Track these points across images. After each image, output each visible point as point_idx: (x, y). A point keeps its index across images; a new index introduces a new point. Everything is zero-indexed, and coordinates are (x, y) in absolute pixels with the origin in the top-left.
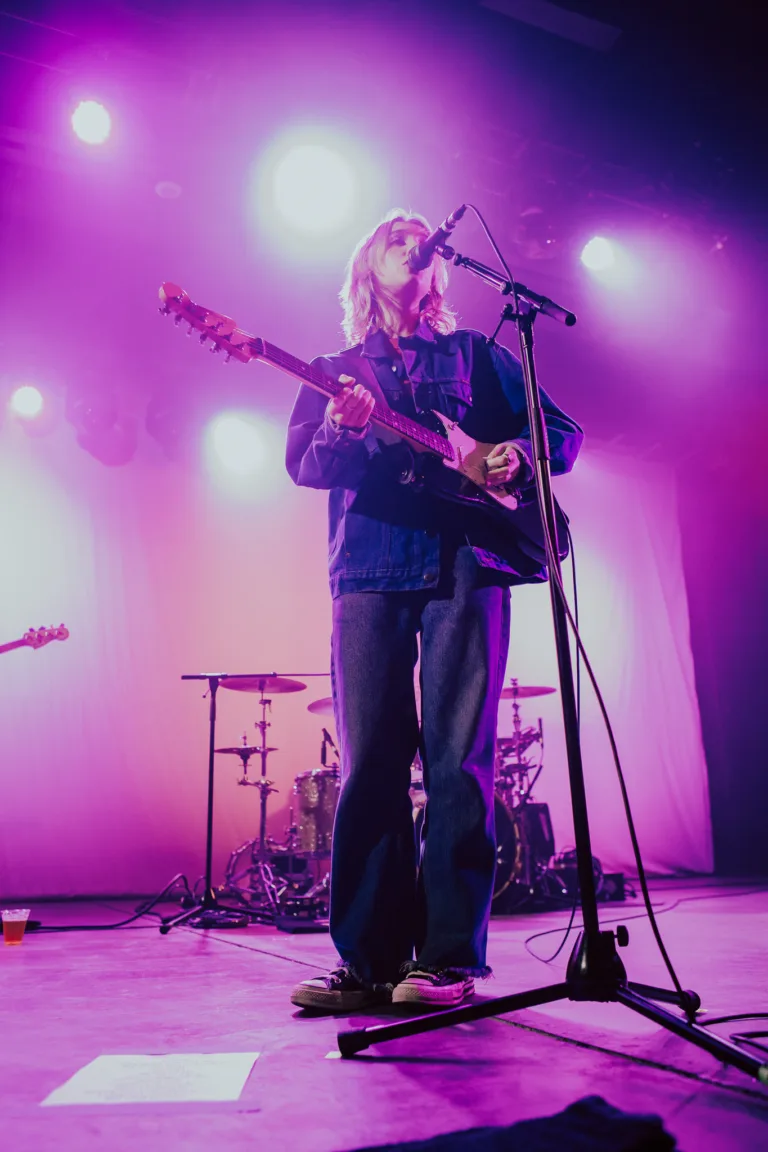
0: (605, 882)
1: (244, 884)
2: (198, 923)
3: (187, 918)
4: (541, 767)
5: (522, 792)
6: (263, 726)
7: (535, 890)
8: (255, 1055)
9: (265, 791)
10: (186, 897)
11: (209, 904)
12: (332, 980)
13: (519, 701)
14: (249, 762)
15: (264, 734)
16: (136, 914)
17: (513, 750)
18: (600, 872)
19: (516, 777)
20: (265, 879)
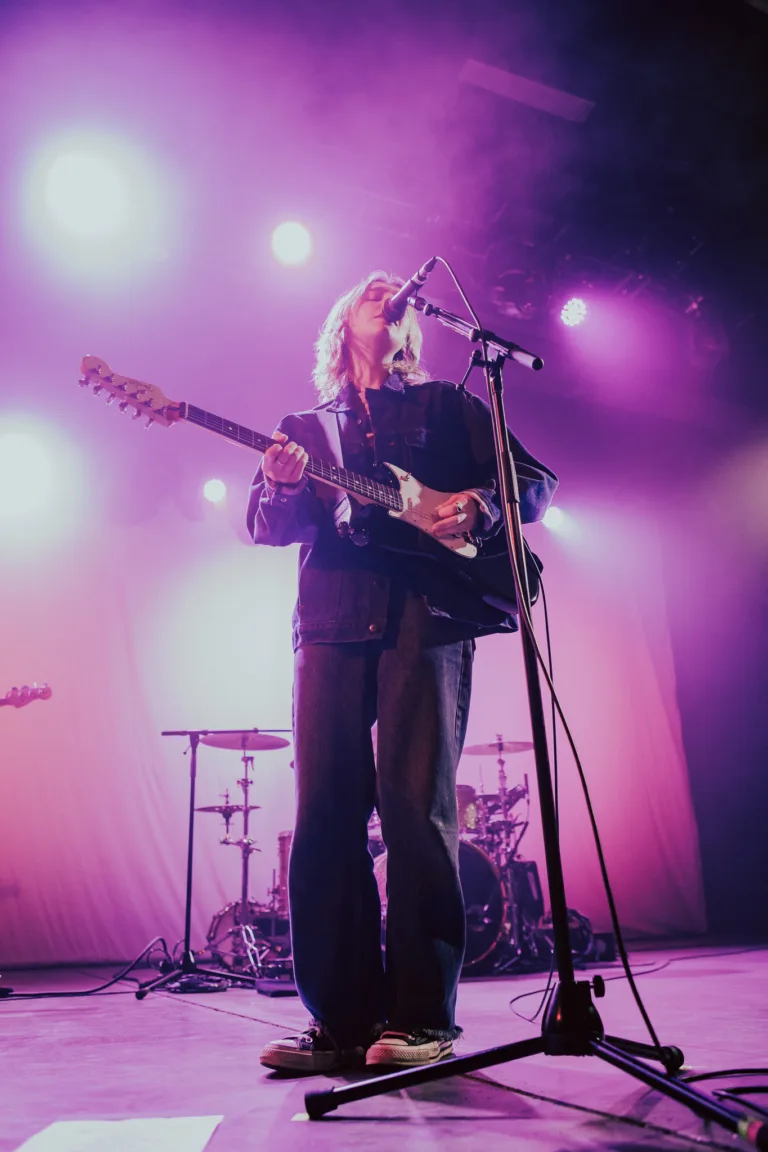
0: (595, 944)
1: (225, 947)
2: (175, 988)
3: (165, 983)
4: (527, 824)
5: (509, 850)
6: (245, 783)
7: (522, 951)
8: (218, 1119)
9: (247, 850)
10: (165, 961)
11: (187, 967)
12: (303, 1040)
13: (504, 756)
14: (231, 820)
15: (246, 792)
16: (113, 980)
17: (500, 807)
18: (589, 932)
19: (503, 835)
20: (246, 941)
